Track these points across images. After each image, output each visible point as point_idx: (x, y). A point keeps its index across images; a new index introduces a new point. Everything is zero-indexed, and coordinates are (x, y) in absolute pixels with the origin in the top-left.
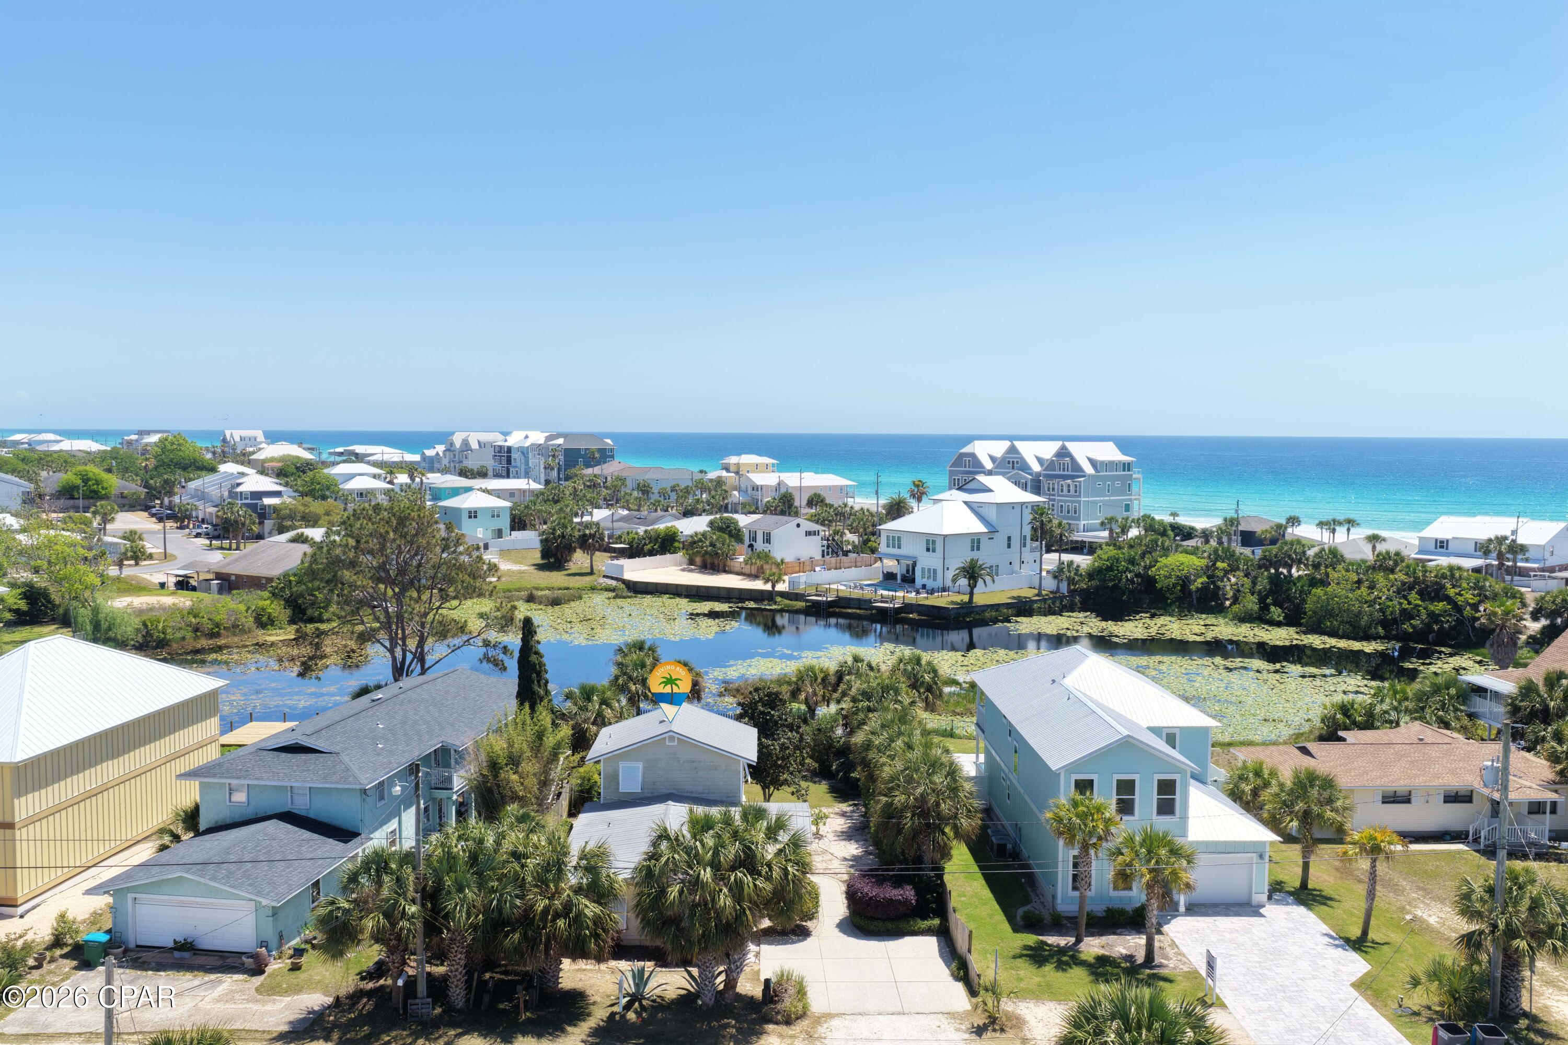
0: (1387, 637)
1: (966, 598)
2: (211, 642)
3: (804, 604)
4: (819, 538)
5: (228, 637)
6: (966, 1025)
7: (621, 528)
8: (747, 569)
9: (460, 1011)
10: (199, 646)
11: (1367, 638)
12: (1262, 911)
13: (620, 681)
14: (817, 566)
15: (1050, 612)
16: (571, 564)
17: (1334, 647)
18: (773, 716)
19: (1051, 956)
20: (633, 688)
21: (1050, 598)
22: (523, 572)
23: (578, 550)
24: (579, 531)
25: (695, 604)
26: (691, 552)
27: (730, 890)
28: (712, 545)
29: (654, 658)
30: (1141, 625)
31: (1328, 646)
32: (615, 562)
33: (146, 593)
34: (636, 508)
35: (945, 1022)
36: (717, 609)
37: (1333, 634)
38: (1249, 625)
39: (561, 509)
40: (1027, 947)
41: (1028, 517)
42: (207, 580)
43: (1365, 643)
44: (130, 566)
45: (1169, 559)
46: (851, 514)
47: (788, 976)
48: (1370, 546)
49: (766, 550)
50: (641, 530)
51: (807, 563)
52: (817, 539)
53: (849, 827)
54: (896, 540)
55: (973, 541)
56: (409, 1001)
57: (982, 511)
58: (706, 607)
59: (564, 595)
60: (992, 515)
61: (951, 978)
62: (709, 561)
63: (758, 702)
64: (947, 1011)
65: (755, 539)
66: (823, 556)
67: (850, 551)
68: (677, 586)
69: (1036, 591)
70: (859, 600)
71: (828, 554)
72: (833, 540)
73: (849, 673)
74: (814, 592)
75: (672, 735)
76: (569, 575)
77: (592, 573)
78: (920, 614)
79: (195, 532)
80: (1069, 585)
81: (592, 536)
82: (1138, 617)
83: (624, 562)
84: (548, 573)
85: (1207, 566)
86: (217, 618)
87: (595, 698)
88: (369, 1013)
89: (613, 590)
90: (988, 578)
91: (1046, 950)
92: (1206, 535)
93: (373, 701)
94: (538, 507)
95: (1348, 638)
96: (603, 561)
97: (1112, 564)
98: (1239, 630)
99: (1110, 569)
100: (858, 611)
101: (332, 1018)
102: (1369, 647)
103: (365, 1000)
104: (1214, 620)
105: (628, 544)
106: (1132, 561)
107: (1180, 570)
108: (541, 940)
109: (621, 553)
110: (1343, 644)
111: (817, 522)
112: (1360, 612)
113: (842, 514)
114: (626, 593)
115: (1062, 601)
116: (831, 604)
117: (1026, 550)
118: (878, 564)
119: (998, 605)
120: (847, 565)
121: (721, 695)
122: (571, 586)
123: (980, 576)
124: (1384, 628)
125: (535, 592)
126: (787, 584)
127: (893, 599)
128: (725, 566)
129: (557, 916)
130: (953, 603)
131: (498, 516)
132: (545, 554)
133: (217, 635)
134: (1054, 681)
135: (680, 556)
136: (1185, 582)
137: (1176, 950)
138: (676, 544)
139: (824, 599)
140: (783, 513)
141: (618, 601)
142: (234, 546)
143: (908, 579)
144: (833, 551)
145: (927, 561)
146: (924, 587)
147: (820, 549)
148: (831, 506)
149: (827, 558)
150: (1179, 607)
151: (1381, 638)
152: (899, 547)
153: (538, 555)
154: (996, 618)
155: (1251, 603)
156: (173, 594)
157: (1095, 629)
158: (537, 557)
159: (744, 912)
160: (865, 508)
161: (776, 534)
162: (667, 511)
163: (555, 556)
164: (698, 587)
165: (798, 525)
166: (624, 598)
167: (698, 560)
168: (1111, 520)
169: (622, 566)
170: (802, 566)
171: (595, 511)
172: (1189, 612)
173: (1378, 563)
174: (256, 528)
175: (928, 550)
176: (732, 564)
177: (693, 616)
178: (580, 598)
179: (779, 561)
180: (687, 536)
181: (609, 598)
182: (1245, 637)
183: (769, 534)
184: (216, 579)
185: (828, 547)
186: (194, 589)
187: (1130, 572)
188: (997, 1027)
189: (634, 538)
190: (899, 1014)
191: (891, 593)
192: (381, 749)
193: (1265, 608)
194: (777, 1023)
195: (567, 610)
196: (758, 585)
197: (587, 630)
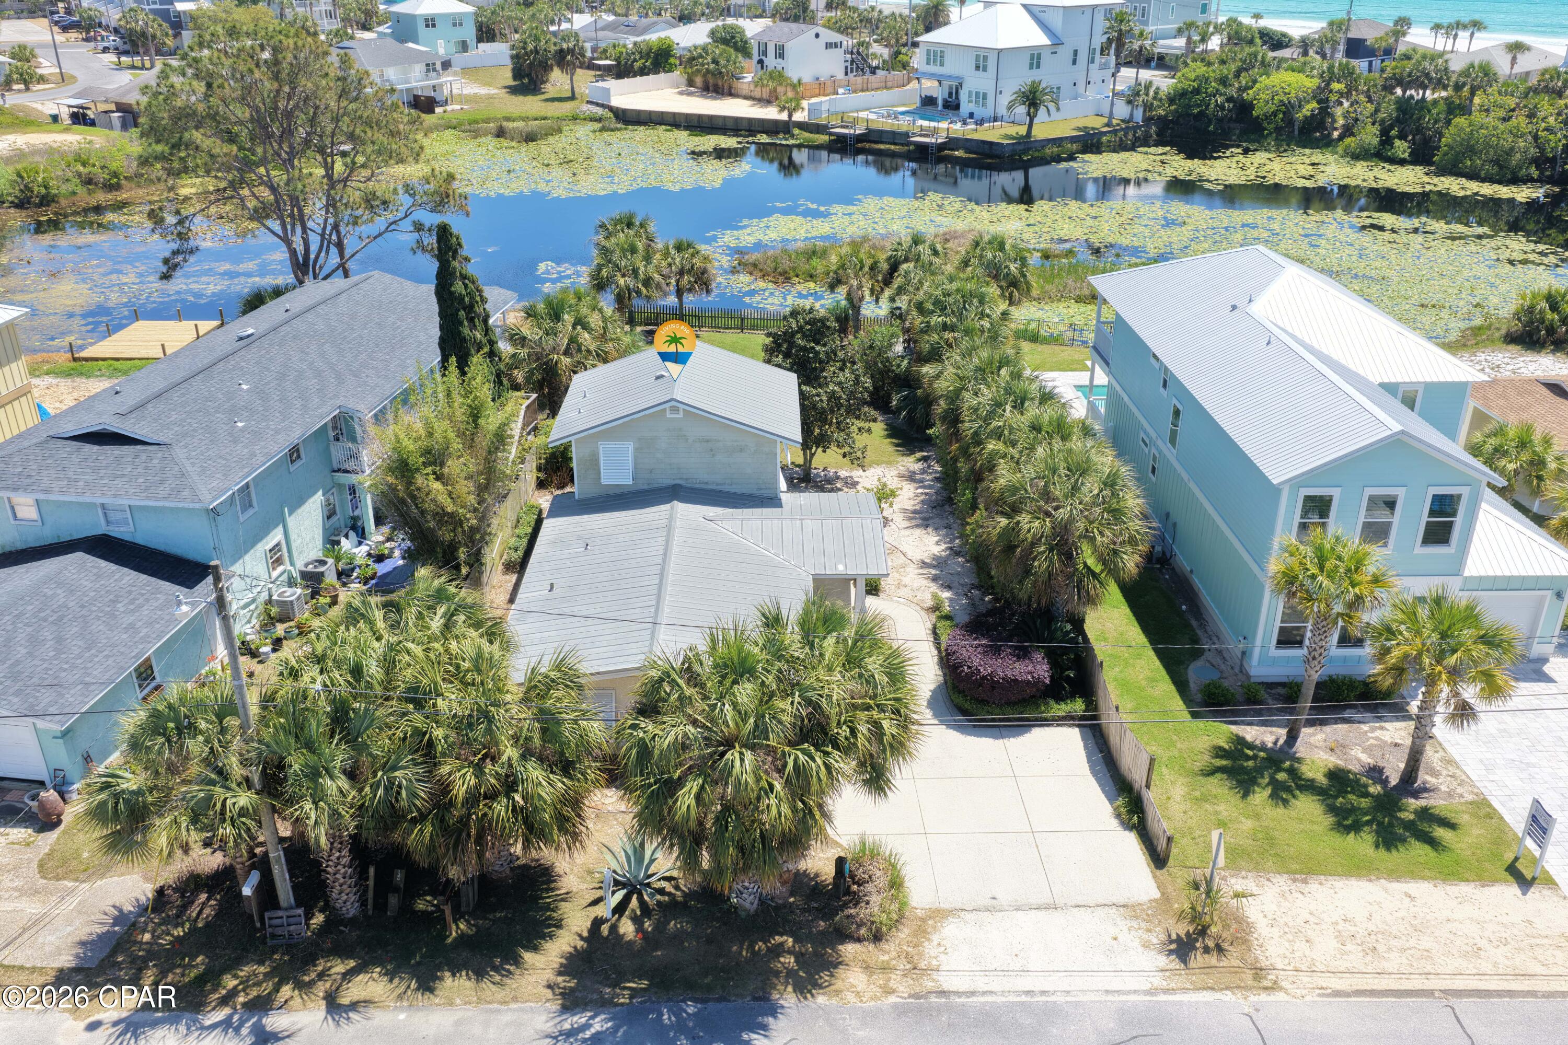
0: (1541, 181)
1: (1023, 130)
2: (110, 196)
3: (826, 138)
4: (842, 51)
5: (131, 189)
6: (1158, 936)
7: (607, 38)
8: (757, 93)
9: (352, 922)
10: (94, 203)
11: (1515, 180)
12: (1547, 668)
13: (604, 273)
14: (840, 87)
15: (1121, 147)
16: (548, 85)
17: (1477, 194)
18: (817, 353)
19: (1259, 771)
20: (622, 282)
21: (1122, 129)
22: (491, 97)
23: (555, 68)
24: (555, 44)
25: (697, 139)
26: (690, 70)
27: (788, 782)
28: (715, 62)
29: (647, 238)
30: (1234, 165)
31: (1469, 193)
32: (600, 84)
33: (35, 128)
34: (624, 11)
35: (1121, 927)
36: (723, 146)
37: (1472, 176)
38: (1365, 164)
39: (534, 15)
40: (1219, 752)
41: (1101, 24)
42: (106, 112)
43: (1513, 188)
44: (19, 91)
45: (1271, 78)
46: (879, 20)
47: (872, 851)
48: (1509, 57)
49: (779, 68)
50: (630, 41)
51: (829, 84)
52: (839, 52)
53: (923, 502)
54: (937, 55)
55: (1032, 58)
56: (267, 915)
57: (1045, 17)
58: (710, 142)
59: (541, 127)
60: (1057, 22)
61: (1115, 823)
62: (711, 81)
63: (797, 332)
64: (1122, 901)
65: (765, 53)
66: (846, 74)
67: (877, 68)
68: (674, 114)
69: (1106, 120)
70: (893, 133)
71: (852, 71)
72: (858, 53)
73: (907, 260)
74: (839, 122)
75: (674, 404)
76: (547, 100)
77: (573, 98)
78: (968, 151)
79: (101, 45)
80: (1145, 111)
81: (571, 51)
82: (1228, 153)
83: (612, 84)
84: (521, 98)
85: (1319, 87)
86: (114, 166)
87: (566, 317)
88: (208, 925)
89: (599, 120)
90: (1052, 106)
91: (1248, 758)
92: (1305, 45)
93: (241, 339)
94: (507, 13)
95: (1491, 180)
96: (584, 81)
97: (1200, 85)
98: (1355, 171)
99: (1197, 91)
100: (892, 147)
101: (147, 937)
102: (1522, 194)
103: (203, 897)
104: (1320, 156)
105: (616, 60)
106: (1223, 81)
107: (1285, 94)
108: (469, 835)
109: (607, 72)
110: (1487, 189)
111: (839, 31)
112: (1512, 149)
113: (869, 21)
114: (614, 124)
115: (1135, 132)
116: (860, 138)
117: (1094, 67)
118: (914, 85)
119: (1061, 139)
120: (875, 85)
121: (734, 271)
122: (549, 114)
123: (1042, 102)
124: (1537, 168)
125: (505, 124)
126: (806, 113)
127: (935, 131)
128: (730, 88)
129: (492, 796)
130: (1007, 137)
131: (461, 25)
132: (517, 73)
133: (117, 187)
134: (1234, 308)
135: (677, 75)
136: (1288, 109)
137: (1441, 753)
138: (672, 60)
139: (852, 132)
140: (796, 19)
141: (605, 134)
142: (148, 64)
143: (952, 105)
144: (858, 67)
145: (975, 82)
146: (971, 115)
147: (843, 65)
148: (855, 9)
149: (851, 76)
150: (1276, 139)
151: (1532, 180)
152: (942, 65)
153: (509, 74)
154: (1059, 156)
155: (1370, 135)
156: (66, 130)
157: (1180, 170)
158: (506, 77)
159: (811, 812)
160: (897, 13)
161: (791, 47)
162: (660, 14)
163: (529, 75)
164: (700, 117)
165: (817, 36)
166: (612, 130)
167: (699, 80)
168: (1190, 25)
169: (608, 90)
170: (822, 87)
171: (576, 16)
172: (1288, 145)
173: (1543, 84)
174: (170, 42)
175: (977, 68)
176: (739, 85)
177: (696, 154)
178: (560, 131)
179: (795, 81)
180: (684, 49)
181: (594, 131)
182: (1364, 180)
183: (782, 47)
184: (118, 111)
185: (852, 62)
186: (92, 123)
187: (1221, 95)
188: (1211, 944)
189: (621, 53)
190: (1047, 907)
191: (933, 124)
192: (242, 430)
193: (1386, 140)
194: (859, 940)
195: (545, 147)
196: (771, 113)
197: (567, 176)
